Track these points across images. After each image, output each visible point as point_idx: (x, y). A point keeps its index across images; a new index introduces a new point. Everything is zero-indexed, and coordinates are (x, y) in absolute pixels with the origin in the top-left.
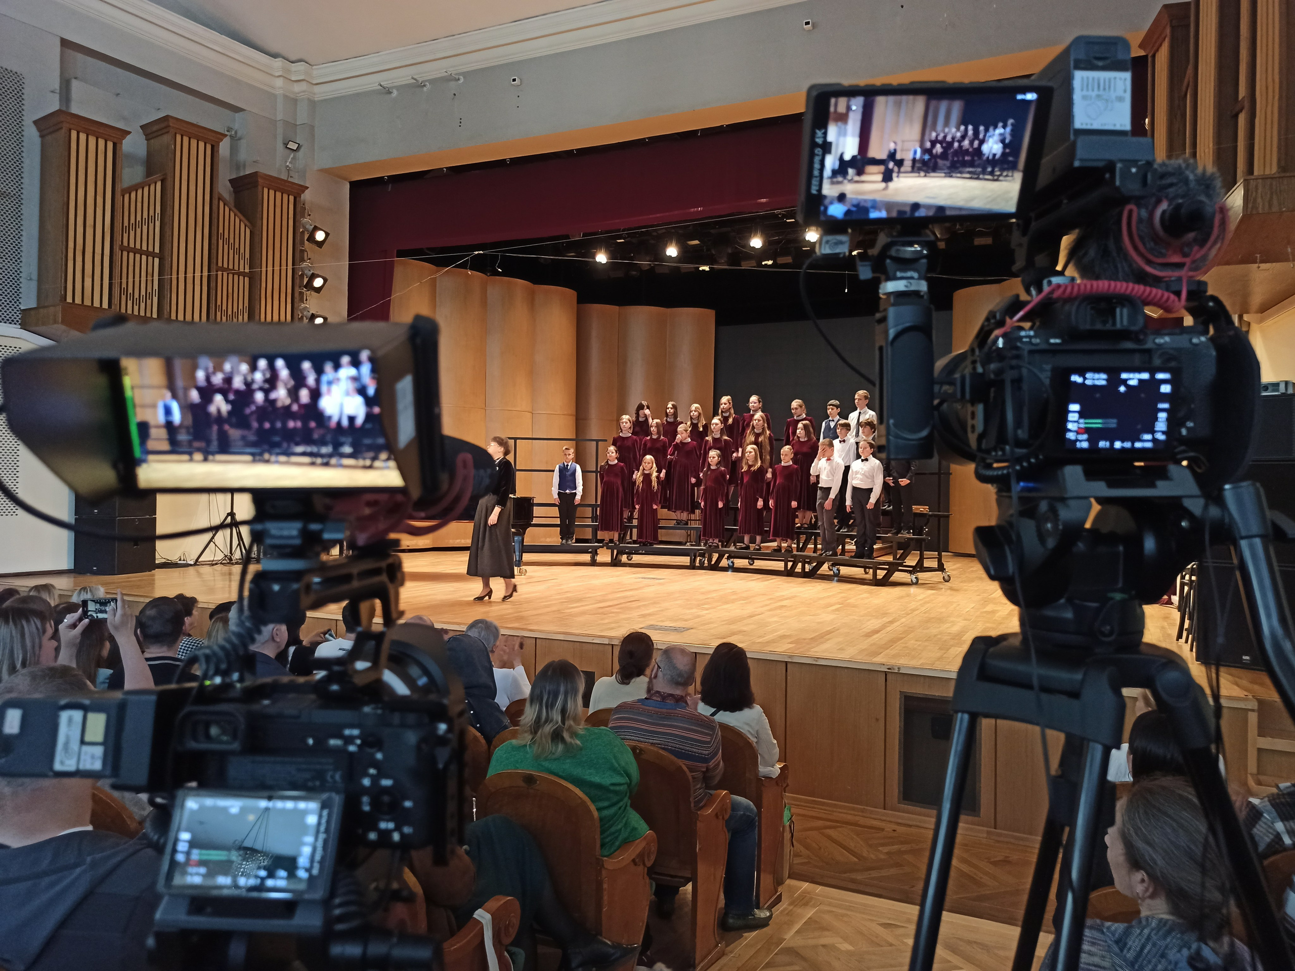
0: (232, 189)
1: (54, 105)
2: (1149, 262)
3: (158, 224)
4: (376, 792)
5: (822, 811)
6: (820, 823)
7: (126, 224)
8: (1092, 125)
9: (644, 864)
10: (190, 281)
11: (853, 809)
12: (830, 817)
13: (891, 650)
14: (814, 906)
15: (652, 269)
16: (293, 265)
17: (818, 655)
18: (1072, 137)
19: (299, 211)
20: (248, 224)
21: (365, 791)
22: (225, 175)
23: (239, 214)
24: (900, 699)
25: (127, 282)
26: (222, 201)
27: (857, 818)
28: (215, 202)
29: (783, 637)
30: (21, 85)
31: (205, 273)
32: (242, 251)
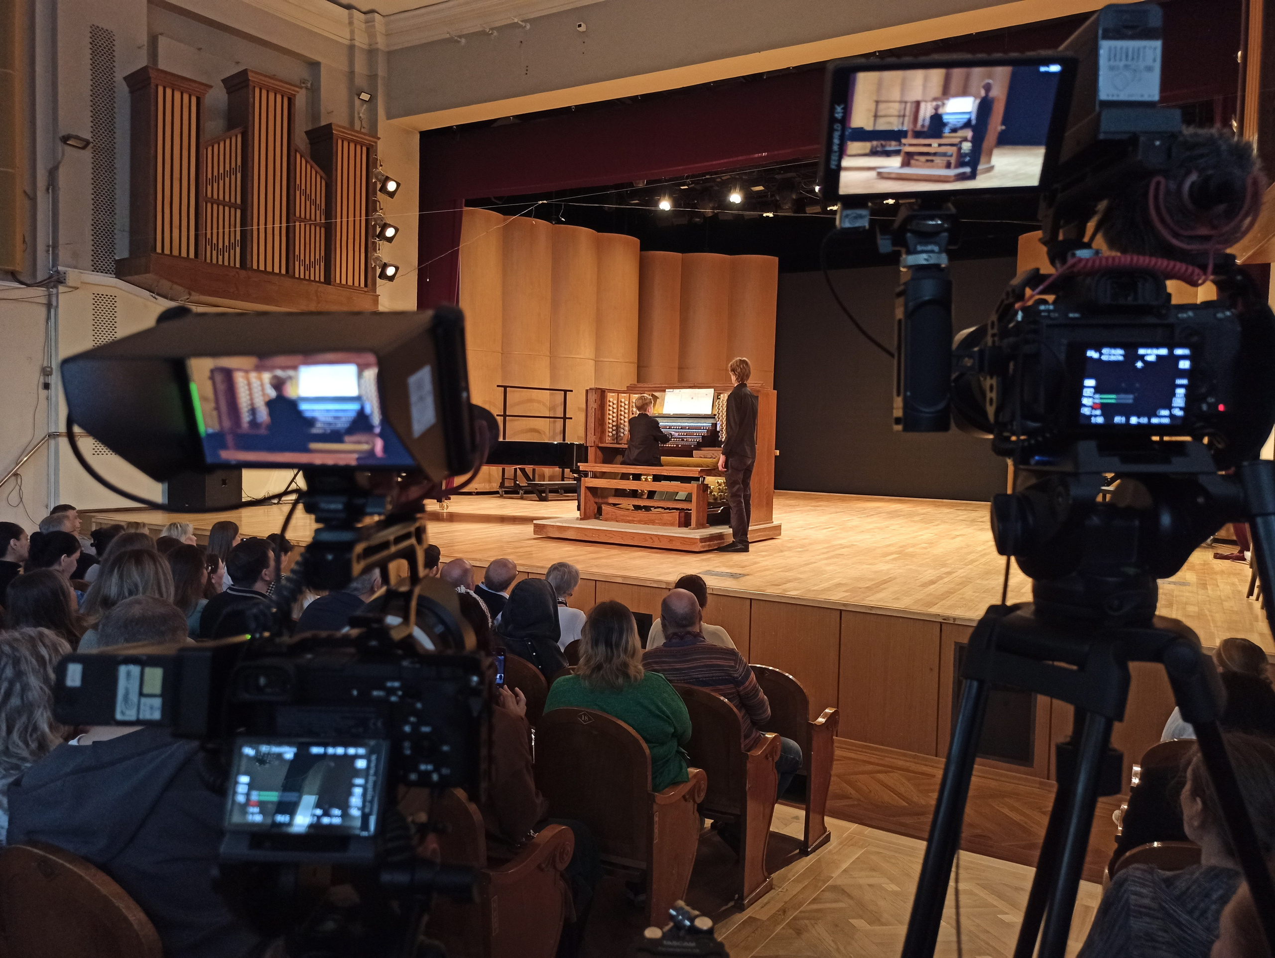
0: (308, 141)
1: (142, 62)
2: (1176, 235)
3: (239, 175)
4: (416, 737)
5: (874, 756)
6: (870, 767)
7: (210, 176)
8: (1118, 96)
9: (694, 801)
10: (270, 232)
11: (905, 755)
12: (881, 762)
13: (947, 601)
14: (862, 847)
15: (715, 216)
16: (367, 215)
17: (872, 604)
18: (1097, 108)
19: (371, 162)
20: (324, 175)
21: (406, 736)
22: (302, 127)
23: (315, 166)
24: (955, 649)
25: (212, 233)
26: (299, 153)
27: (908, 764)
28: (292, 154)
29: (839, 585)
30: (111, 42)
31: (284, 225)
32: (318, 202)
